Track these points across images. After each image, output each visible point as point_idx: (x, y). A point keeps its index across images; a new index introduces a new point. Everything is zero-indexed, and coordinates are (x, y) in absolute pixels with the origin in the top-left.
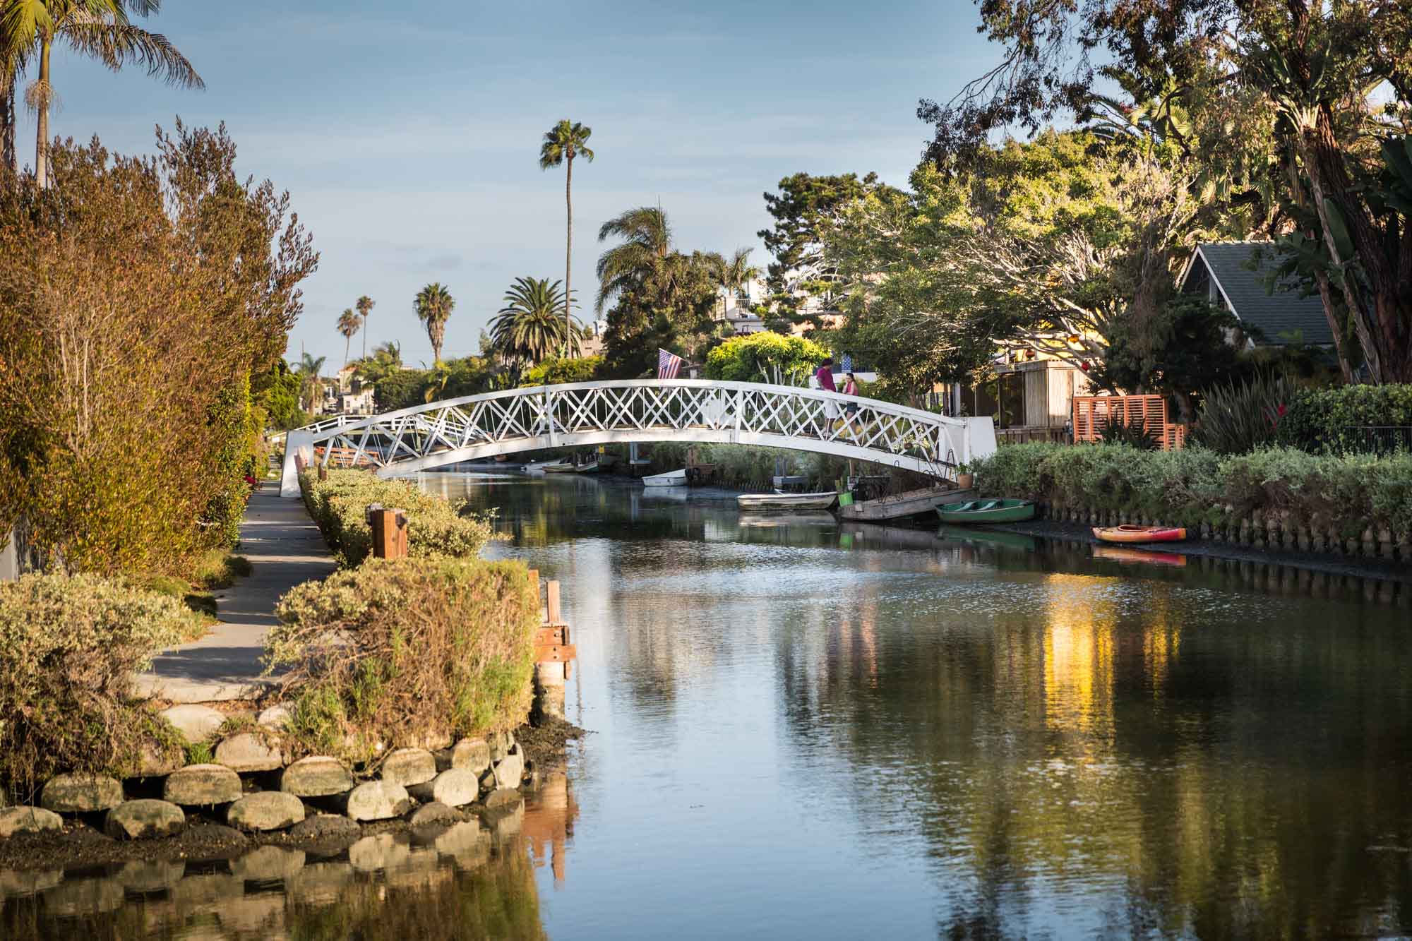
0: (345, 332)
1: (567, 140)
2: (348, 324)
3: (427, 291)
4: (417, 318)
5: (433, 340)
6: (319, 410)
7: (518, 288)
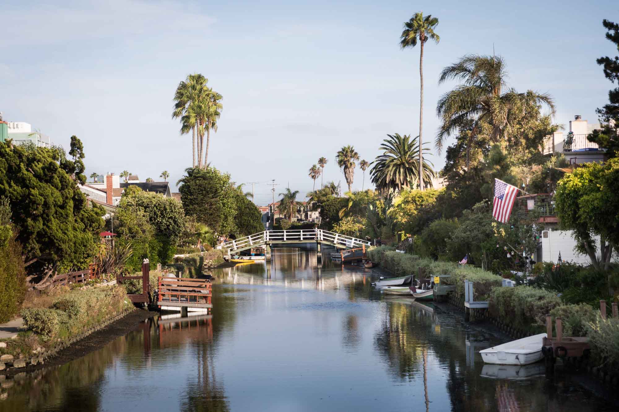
0: (313, 177)
1: (419, 26)
2: (315, 172)
3: (343, 150)
4: (337, 166)
5: (347, 179)
6: (295, 219)
7: (389, 142)
